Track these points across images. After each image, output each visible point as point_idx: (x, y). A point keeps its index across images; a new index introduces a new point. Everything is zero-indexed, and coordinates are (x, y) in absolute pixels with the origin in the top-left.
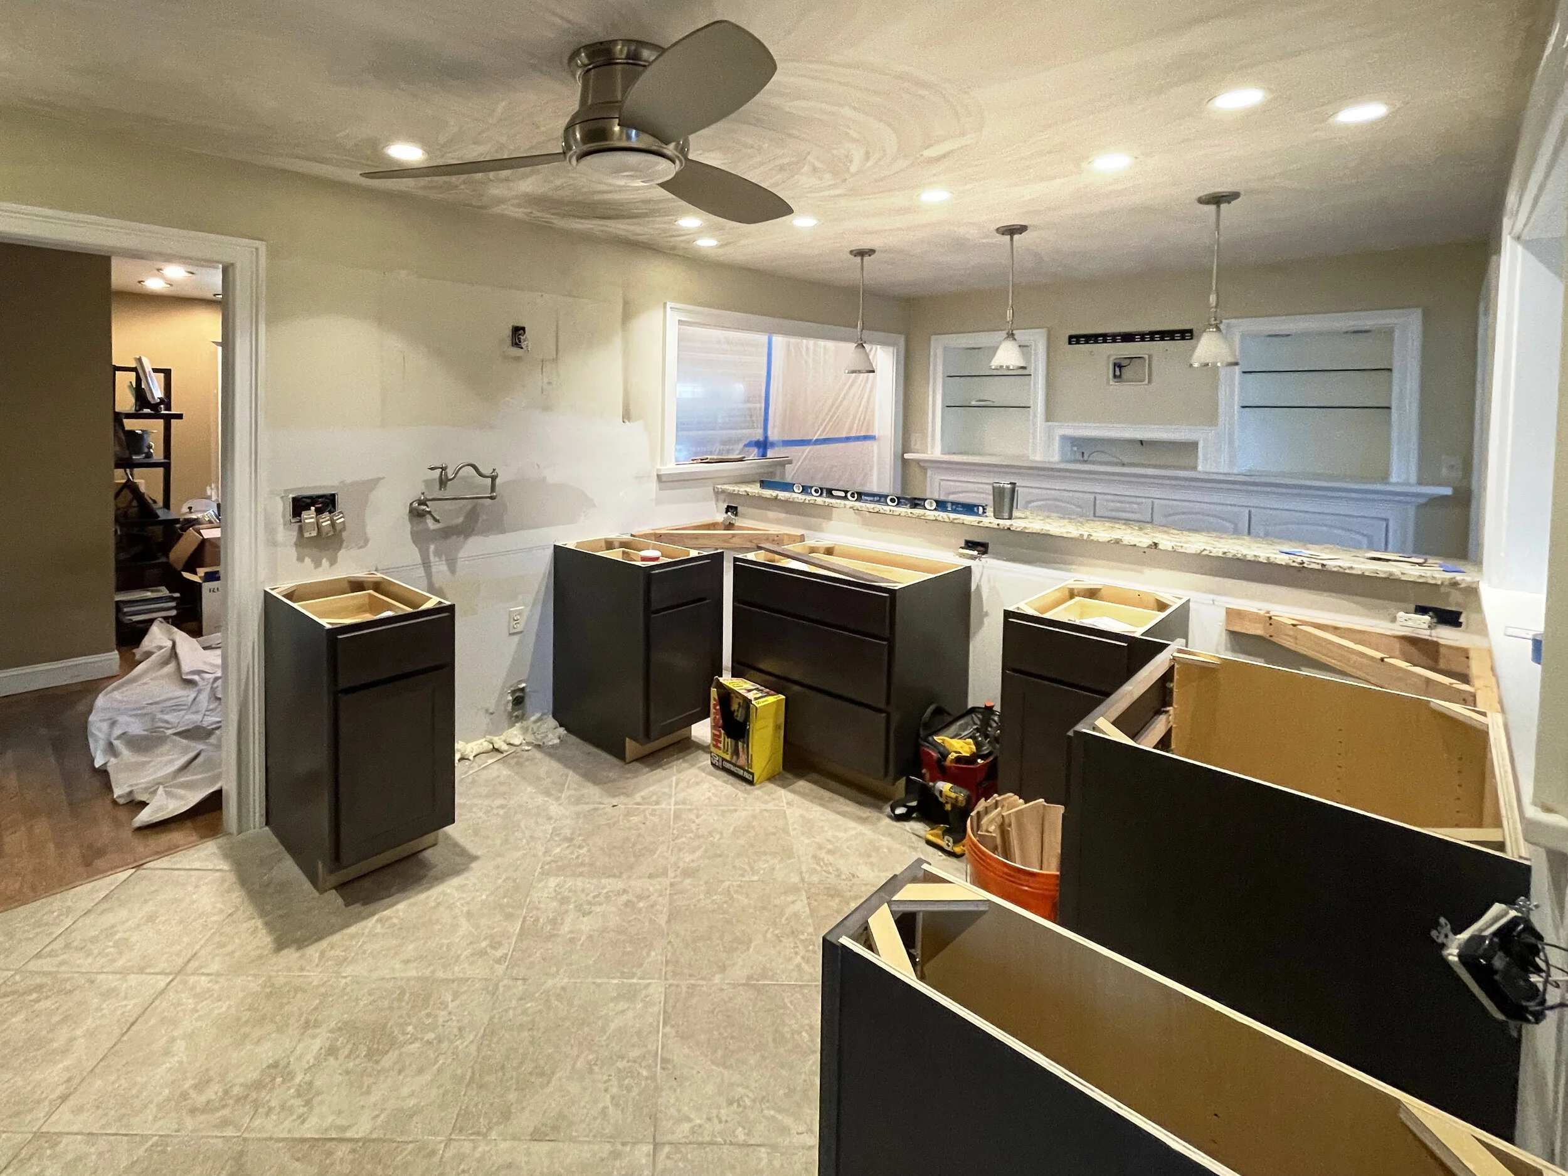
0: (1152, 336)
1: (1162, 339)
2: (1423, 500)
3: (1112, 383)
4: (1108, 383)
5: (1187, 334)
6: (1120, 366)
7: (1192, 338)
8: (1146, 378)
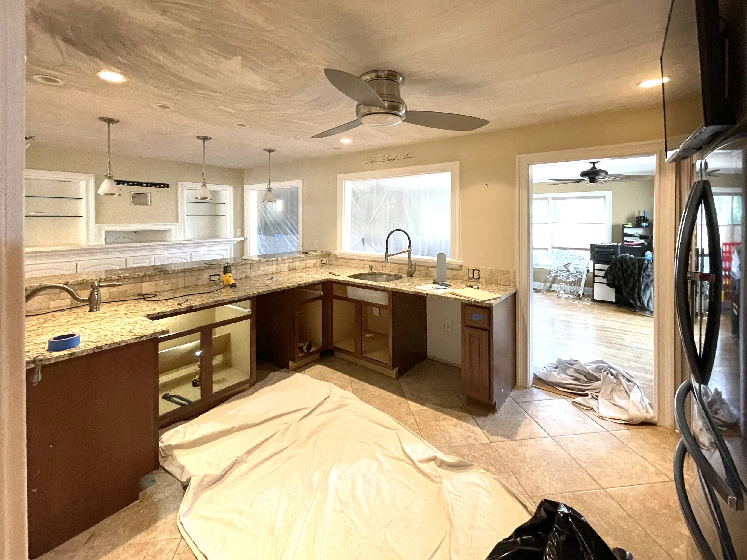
0: (151, 185)
1: (155, 186)
2: (236, 242)
3: (132, 204)
4: (130, 205)
5: (166, 186)
6: (134, 197)
7: (168, 187)
8: (149, 203)
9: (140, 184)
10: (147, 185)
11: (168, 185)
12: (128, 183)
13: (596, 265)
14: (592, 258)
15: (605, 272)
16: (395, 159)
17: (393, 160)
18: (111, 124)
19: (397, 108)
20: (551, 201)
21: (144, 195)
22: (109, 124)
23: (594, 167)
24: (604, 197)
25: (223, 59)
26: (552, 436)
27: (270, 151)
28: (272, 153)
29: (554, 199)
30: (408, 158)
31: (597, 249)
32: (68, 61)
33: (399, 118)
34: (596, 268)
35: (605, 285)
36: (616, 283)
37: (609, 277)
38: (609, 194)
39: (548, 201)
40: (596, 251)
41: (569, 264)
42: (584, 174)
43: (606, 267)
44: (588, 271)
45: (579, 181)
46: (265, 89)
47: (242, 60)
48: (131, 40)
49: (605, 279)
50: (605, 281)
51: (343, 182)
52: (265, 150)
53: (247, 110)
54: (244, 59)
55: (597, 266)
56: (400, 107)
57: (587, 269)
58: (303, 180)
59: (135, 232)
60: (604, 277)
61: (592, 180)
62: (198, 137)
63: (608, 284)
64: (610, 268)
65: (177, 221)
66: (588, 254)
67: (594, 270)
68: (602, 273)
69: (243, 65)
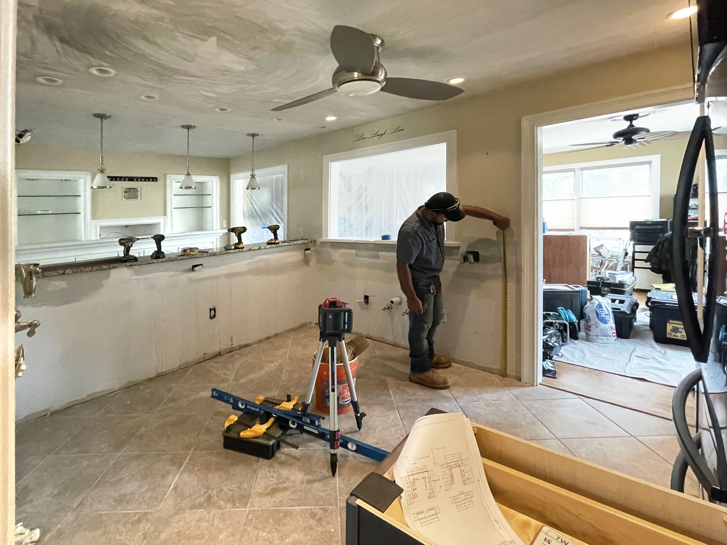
0: (141, 179)
1: (145, 181)
2: (222, 234)
3: (124, 199)
4: (122, 200)
5: (155, 179)
6: (126, 192)
7: (156, 181)
8: (139, 197)
9: (131, 179)
10: (137, 179)
11: (156, 178)
12: (120, 178)
13: (636, 246)
14: (633, 238)
15: (648, 254)
16: (384, 134)
17: (382, 135)
18: (104, 120)
19: (375, 73)
20: (578, 172)
21: (135, 190)
22: (102, 120)
23: (631, 125)
24: (650, 163)
25: (198, 41)
26: (559, 438)
27: (253, 135)
28: (255, 138)
29: (582, 169)
30: (398, 131)
31: (638, 227)
32: (64, 59)
33: (378, 84)
34: (636, 250)
35: (649, 270)
36: (664, 267)
37: (654, 260)
38: (656, 159)
39: (575, 171)
40: (638, 229)
41: (600, 246)
42: (618, 135)
43: (649, 248)
44: (626, 254)
45: (612, 144)
46: (242, 68)
47: (218, 40)
48: (116, 32)
49: (649, 263)
50: (648, 265)
51: (330, 163)
52: (248, 135)
53: (227, 92)
54: (219, 39)
55: (638, 248)
56: (379, 72)
57: (625, 252)
58: (288, 165)
59: (127, 226)
60: (646, 261)
61: (629, 141)
62: (183, 127)
63: (652, 269)
64: (655, 250)
65: (165, 214)
66: (627, 234)
67: (634, 252)
68: (645, 256)
69: (218, 45)
